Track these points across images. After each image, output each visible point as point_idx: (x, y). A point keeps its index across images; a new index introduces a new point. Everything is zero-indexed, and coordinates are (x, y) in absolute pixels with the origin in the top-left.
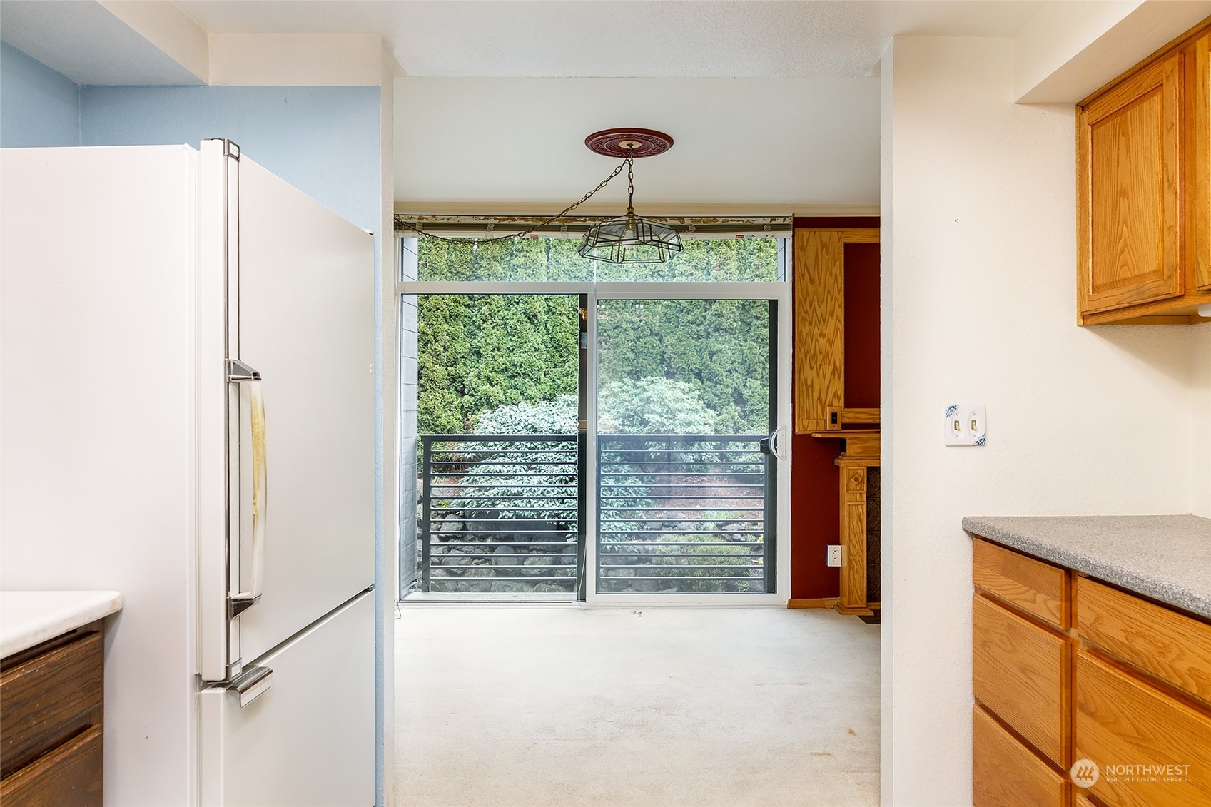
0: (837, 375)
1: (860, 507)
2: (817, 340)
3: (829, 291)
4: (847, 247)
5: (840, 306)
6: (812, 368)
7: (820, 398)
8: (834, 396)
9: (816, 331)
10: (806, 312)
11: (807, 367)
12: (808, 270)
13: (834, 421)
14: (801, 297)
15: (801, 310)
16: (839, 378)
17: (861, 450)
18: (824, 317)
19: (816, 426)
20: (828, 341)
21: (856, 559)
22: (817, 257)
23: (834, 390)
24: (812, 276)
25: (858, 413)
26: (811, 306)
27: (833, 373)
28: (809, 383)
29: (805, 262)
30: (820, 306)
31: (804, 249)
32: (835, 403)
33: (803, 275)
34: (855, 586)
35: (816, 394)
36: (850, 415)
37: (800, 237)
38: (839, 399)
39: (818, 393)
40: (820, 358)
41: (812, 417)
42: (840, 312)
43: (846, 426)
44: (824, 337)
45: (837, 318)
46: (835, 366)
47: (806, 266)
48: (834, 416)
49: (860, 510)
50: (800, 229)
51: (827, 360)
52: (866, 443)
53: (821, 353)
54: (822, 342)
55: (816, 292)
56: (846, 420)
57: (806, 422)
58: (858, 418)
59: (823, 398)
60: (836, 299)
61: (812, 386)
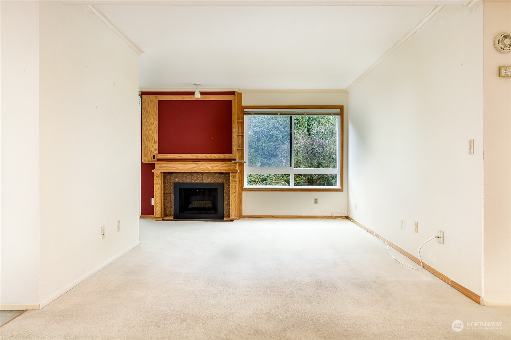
0: (155, 143)
1: (159, 185)
2: (149, 132)
3: (153, 116)
4: (159, 101)
5: (156, 121)
6: (147, 141)
7: (150, 150)
8: (154, 150)
9: (148, 128)
10: (145, 123)
11: (145, 140)
12: (146, 109)
13: (154, 158)
14: (144, 117)
15: (143, 122)
16: (156, 144)
17: (159, 167)
18: (151, 124)
19: (147, 160)
20: (152, 132)
21: (157, 202)
22: (149, 105)
23: (154, 148)
24: (147, 110)
25: (162, 155)
26: (147, 121)
27: (154, 142)
28: (146, 146)
29: (145, 106)
30: (150, 121)
31: (144, 102)
32: (155, 152)
33: (144, 111)
34: (157, 211)
35: (148, 149)
36: (160, 156)
37: (143, 98)
38: (156, 151)
39: (149, 149)
40: (150, 137)
41: (147, 157)
42: (156, 123)
43: (158, 160)
44: (151, 131)
45: (155, 124)
46: (155, 140)
47: (145, 107)
48: (154, 156)
50: (143, 96)
51: (152, 138)
52: (161, 165)
53: (150, 136)
54: (150, 132)
55: (148, 116)
56: (158, 158)
57: (145, 158)
58: (162, 157)
59: (151, 150)
60: (155, 118)
61: (147, 147)
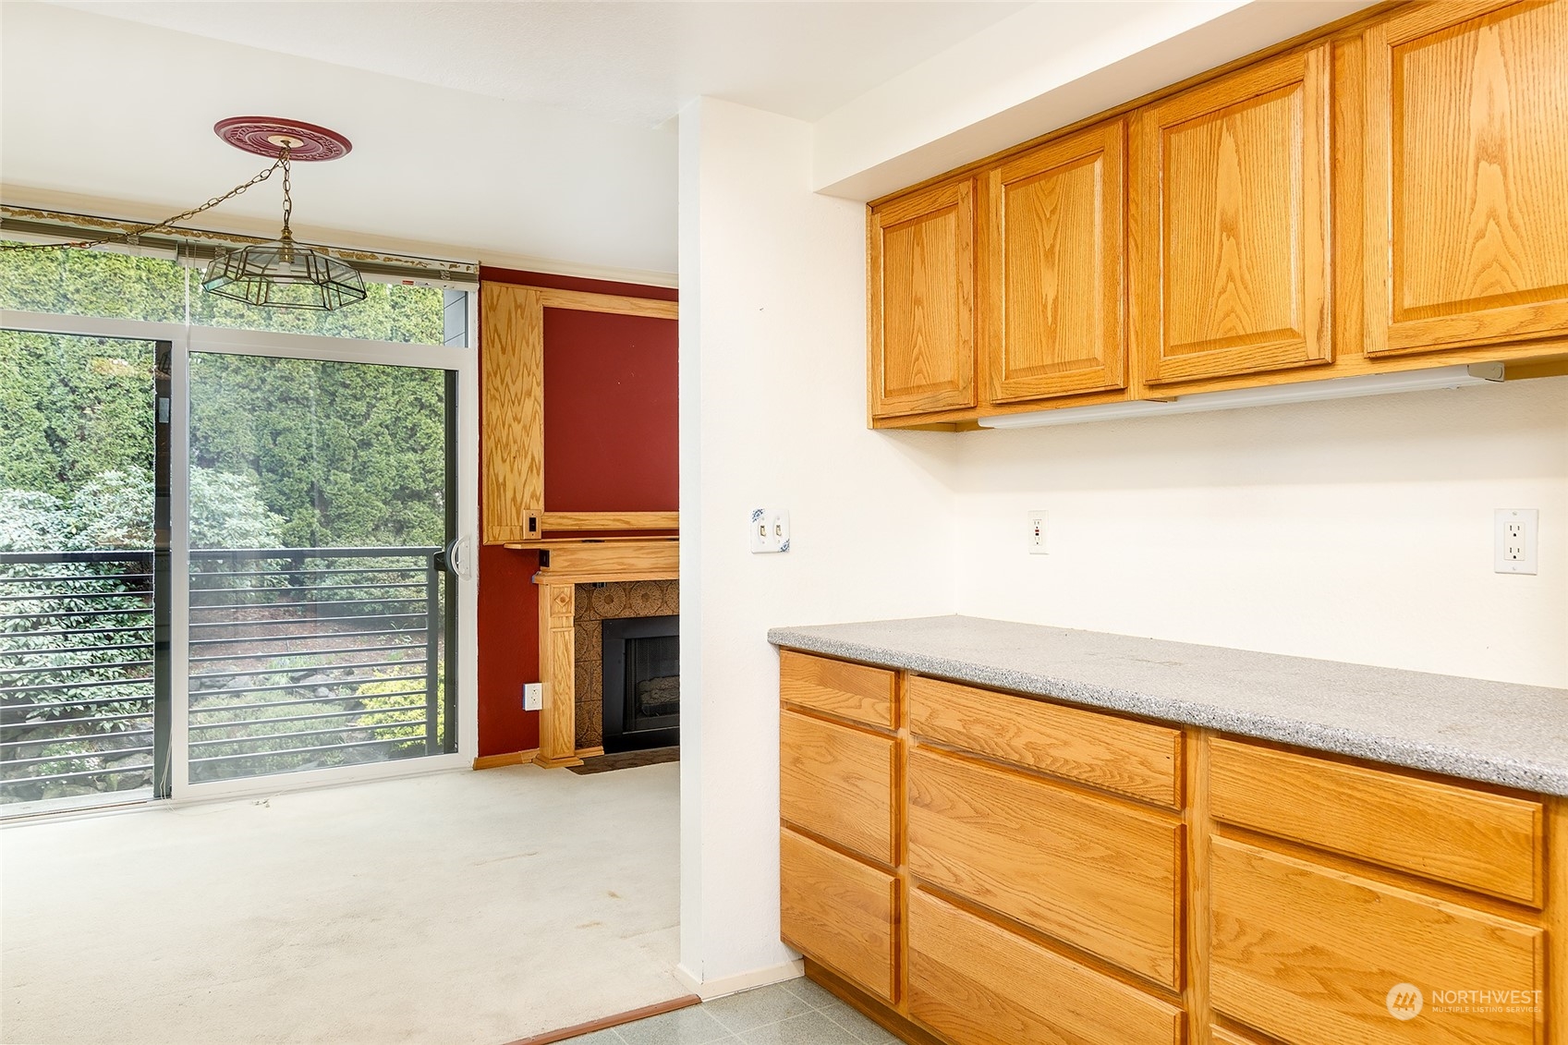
0: (535, 471)
1: (566, 633)
2: (510, 426)
3: (525, 364)
4: (548, 311)
5: (538, 384)
6: (504, 461)
7: (514, 499)
8: (532, 497)
9: (509, 413)
10: (497, 390)
11: (498, 460)
12: (499, 336)
13: (532, 528)
14: (490, 369)
15: (491, 387)
16: (538, 475)
17: (567, 564)
18: (519, 396)
19: (513, 535)
20: (524, 427)
21: (562, 698)
22: (510, 320)
23: (532, 489)
24: (504, 343)
25: (560, 517)
26: (502, 383)
27: (531, 469)
28: (501, 480)
29: (495, 325)
30: (514, 383)
31: (493, 308)
32: (534, 505)
33: (493, 342)
34: (561, 732)
35: (509, 494)
36: (551, 521)
37: (489, 293)
38: (538, 501)
39: (512, 492)
40: (514, 448)
41: (504, 523)
42: (539, 392)
43: (546, 534)
44: (519, 422)
45: (535, 399)
46: (533, 459)
47: (496, 330)
48: (532, 521)
49: (567, 637)
50: (489, 282)
51: (523, 451)
52: (572, 554)
53: (515, 442)
54: (517, 428)
55: (509, 365)
56: (547, 527)
57: (496, 529)
58: (560, 524)
59: (519, 500)
60: (534, 375)
61: (505, 485)
